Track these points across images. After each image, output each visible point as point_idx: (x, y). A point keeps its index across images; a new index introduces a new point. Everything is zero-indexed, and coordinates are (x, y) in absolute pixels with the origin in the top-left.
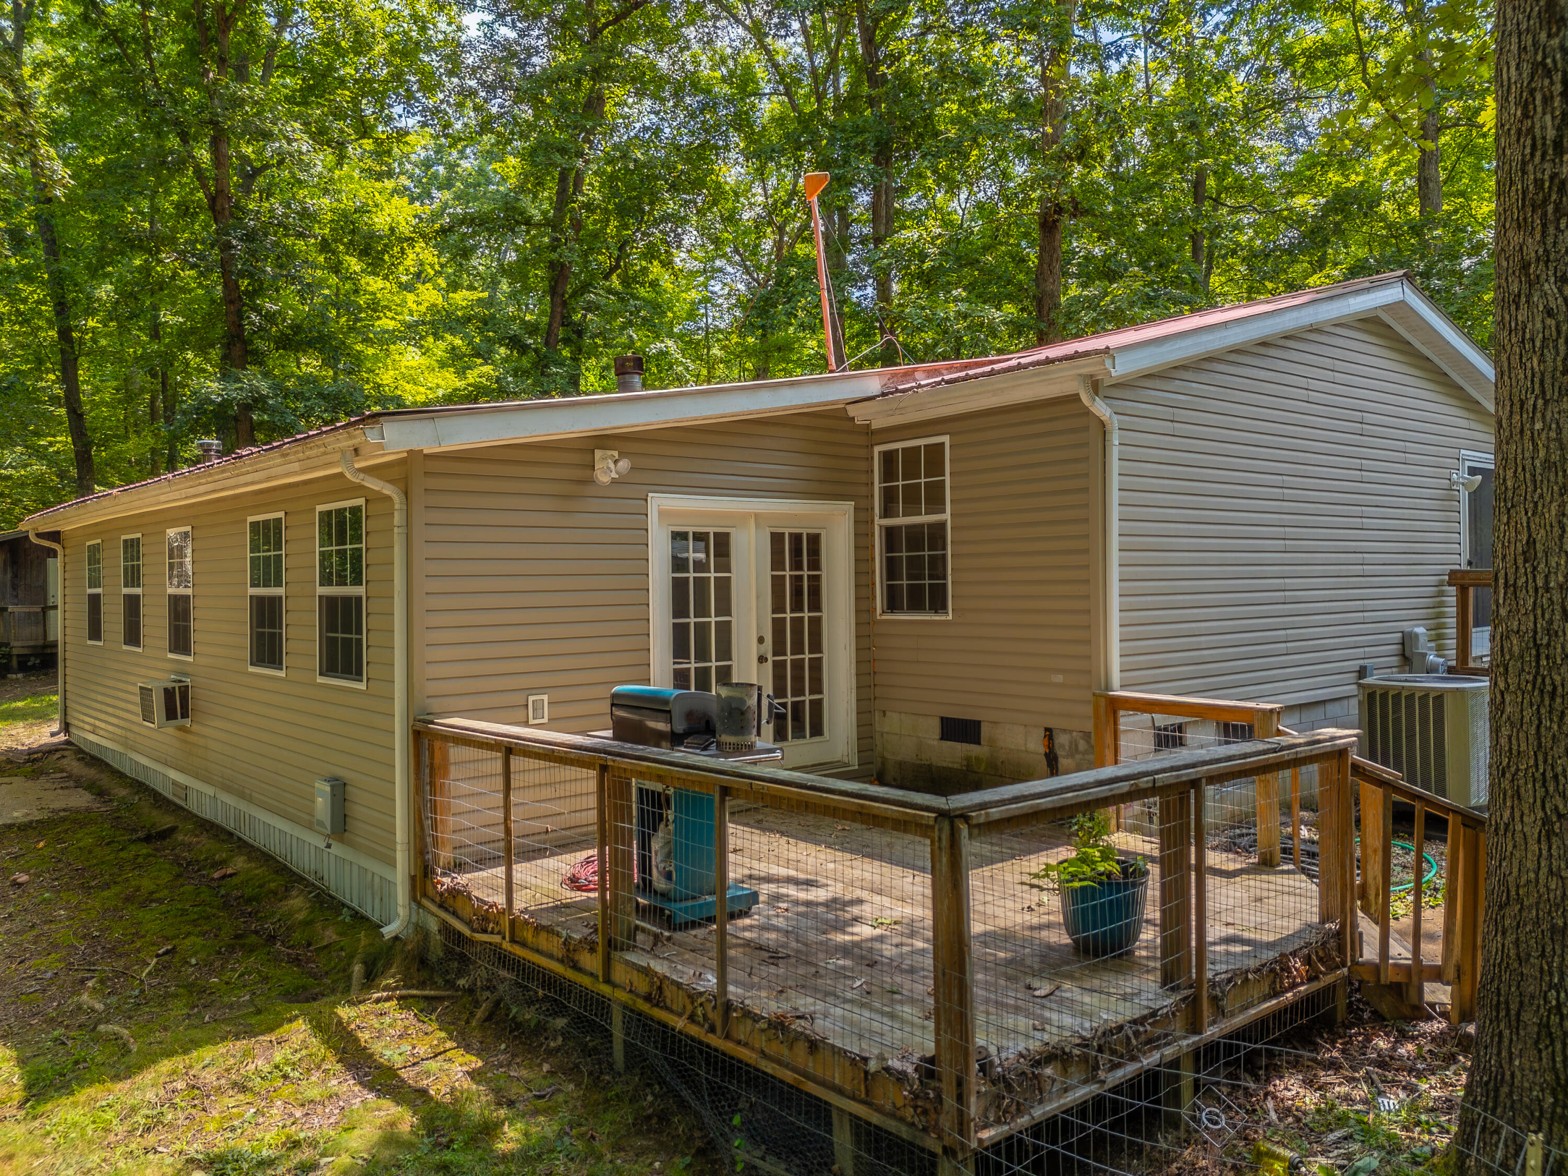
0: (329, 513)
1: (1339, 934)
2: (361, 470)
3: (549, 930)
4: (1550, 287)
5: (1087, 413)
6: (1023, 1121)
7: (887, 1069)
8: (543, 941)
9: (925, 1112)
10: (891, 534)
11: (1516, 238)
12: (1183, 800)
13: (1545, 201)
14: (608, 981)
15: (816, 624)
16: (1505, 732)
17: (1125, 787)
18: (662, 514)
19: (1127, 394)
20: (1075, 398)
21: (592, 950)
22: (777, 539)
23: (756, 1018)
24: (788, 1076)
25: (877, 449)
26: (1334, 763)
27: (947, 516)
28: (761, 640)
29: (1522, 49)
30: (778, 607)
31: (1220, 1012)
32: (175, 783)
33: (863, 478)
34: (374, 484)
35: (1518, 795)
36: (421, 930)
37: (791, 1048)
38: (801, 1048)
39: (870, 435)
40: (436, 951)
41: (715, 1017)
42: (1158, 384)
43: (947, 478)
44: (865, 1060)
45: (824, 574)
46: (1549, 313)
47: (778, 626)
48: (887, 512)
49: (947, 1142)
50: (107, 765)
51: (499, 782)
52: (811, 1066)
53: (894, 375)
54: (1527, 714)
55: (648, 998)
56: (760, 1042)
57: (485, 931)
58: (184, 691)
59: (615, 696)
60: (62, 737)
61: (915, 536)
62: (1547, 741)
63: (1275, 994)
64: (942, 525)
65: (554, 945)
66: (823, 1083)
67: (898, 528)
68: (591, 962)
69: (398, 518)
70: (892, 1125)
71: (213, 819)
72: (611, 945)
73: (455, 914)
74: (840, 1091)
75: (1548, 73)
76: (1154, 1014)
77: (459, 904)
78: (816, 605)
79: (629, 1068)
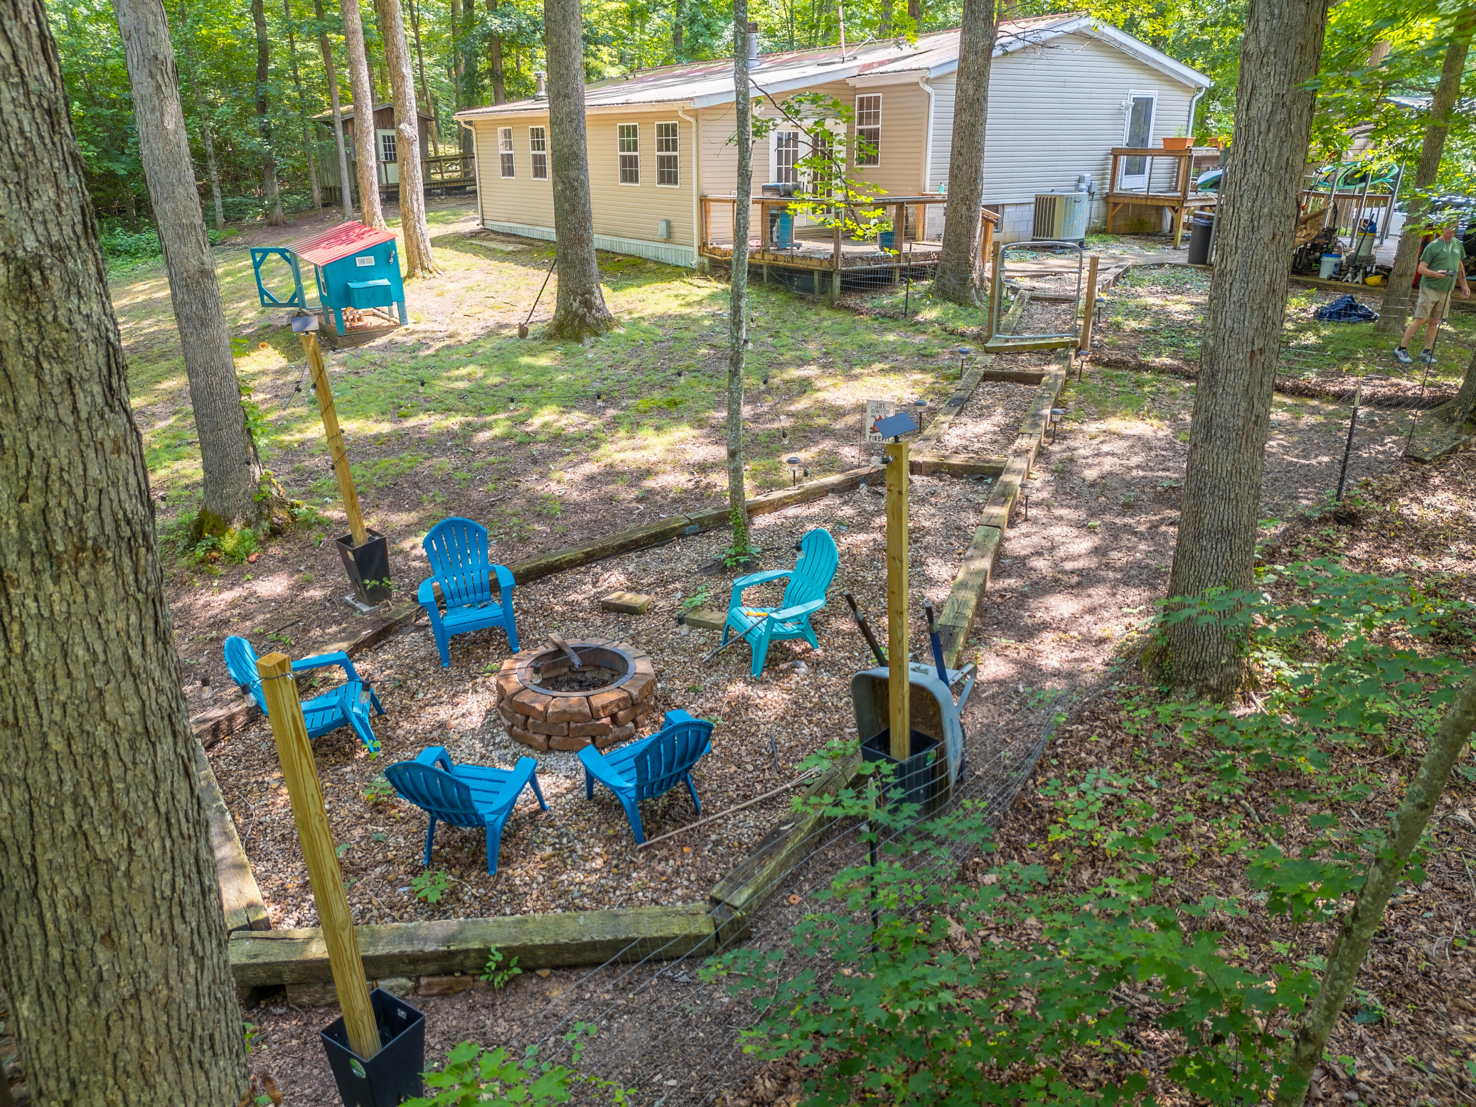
0: (661, 125)
2: (683, 112)
5: (924, 90)
10: (861, 133)
12: (902, 207)
19: (940, 81)
23: (799, 257)
24: (805, 267)
25: (857, 97)
27: (880, 126)
28: (809, 175)
31: (907, 261)
33: (850, 109)
34: (688, 118)
36: (702, 262)
37: (806, 261)
38: (809, 260)
39: (854, 91)
40: (707, 266)
41: (790, 260)
43: (880, 111)
48: (860, 123)
51: (730, 213)
52: (810, 263)
55: (774, 260)
56: (800, 262)
57: (726, 256)
59: (764, 186)
60: (482, 227)
61: (869, 133)
64: (878, 129)
66: (813, 266)
67: (863, 130)
68: (759, 256)
69: (694, 129)
73: (716, 255)
74: (816, 266)
76: (887, 256)
77: (717, 252)
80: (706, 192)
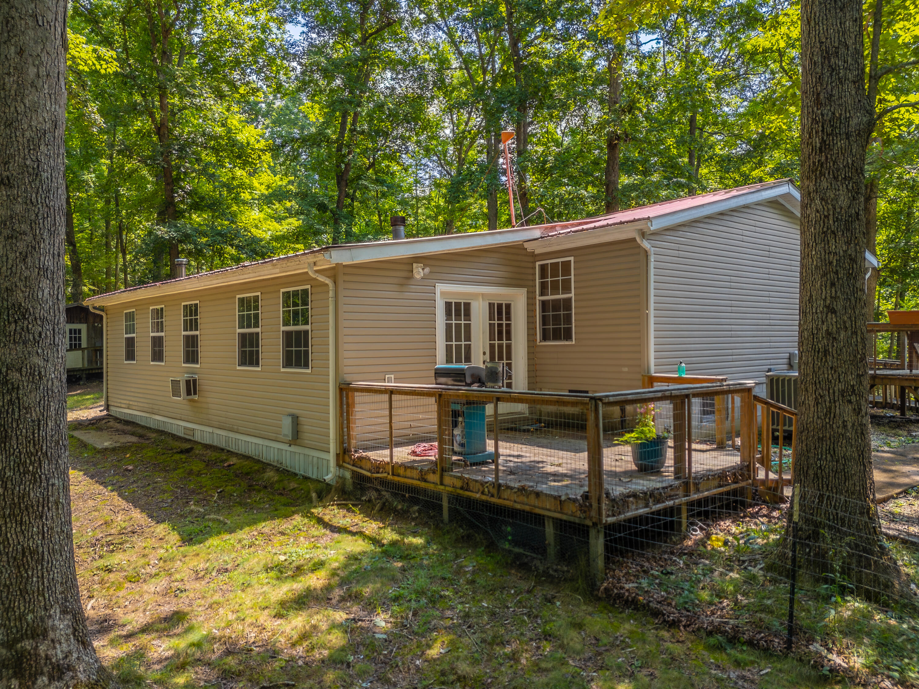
0: (288, 292)
1: (748, 466)
2: (317, 271)
3: (412, 468)
4: (818, 202)
5: (639, 246)
6: (622, 517)
7: (569, 499)
8: (409, 473)
9: (585, 512)
10: (544, 304)
11: (807, 183)
12: (683, 403)
13: (816, 169)
14: (442, 484)
15: (509, 347)
16: (802, 367)
17: (660, 394)
18: (442, 293)
19: (657, 238)
20: (634, 240)
21: (434, 473)
22: (491, 305)
23: (512, 488)
24: (527, 508)
25: (538, 264)
26: (746, 394)
27: (572, 295)
28: (484, 353)
29: (808, 113)
30: (492, 338)
31: (698, 490)
32: (185, 428)
33: (531, 277)
34: (321, 278)
35: (807, 390)
36: (342, 478)
37: (528, 497)
38: (533, 497)
39: (534, 257)
40: (349, 486)
41: (494, 491)
42: (671, 233)
43: (572, 277)
44: (560, 497)
45: (512, 322)
46: (817, 211)
47: (492, 346)
48: (542, 294)
49: (594, 520)
50: (137, 424)
51: (387, 405)
52: (536, 503)
53: (546, 228)
54: (810, 359)
55: (462, 488)
56: (514, 497)
57: (378, 473)
58: (195, 381)
59: (436, 369)
60: (105, 413)
61: (556, 305)
62: (816, 369)
63: (720, 486)
64: (570, 299)
65: (415, 474)
66: (543, 509)
67: (548, 301)
68: (434, 478)
69: (331, 294)
70: (572, 519)
71: (211, 443)
72: (443, 470)
73: (361, 468)
74: (549, 510)
75: (817, 123)
76: (671, 486)
77: (363, 464)
78: (509, 338)
79: (451, 521)
80: (348, 378)
